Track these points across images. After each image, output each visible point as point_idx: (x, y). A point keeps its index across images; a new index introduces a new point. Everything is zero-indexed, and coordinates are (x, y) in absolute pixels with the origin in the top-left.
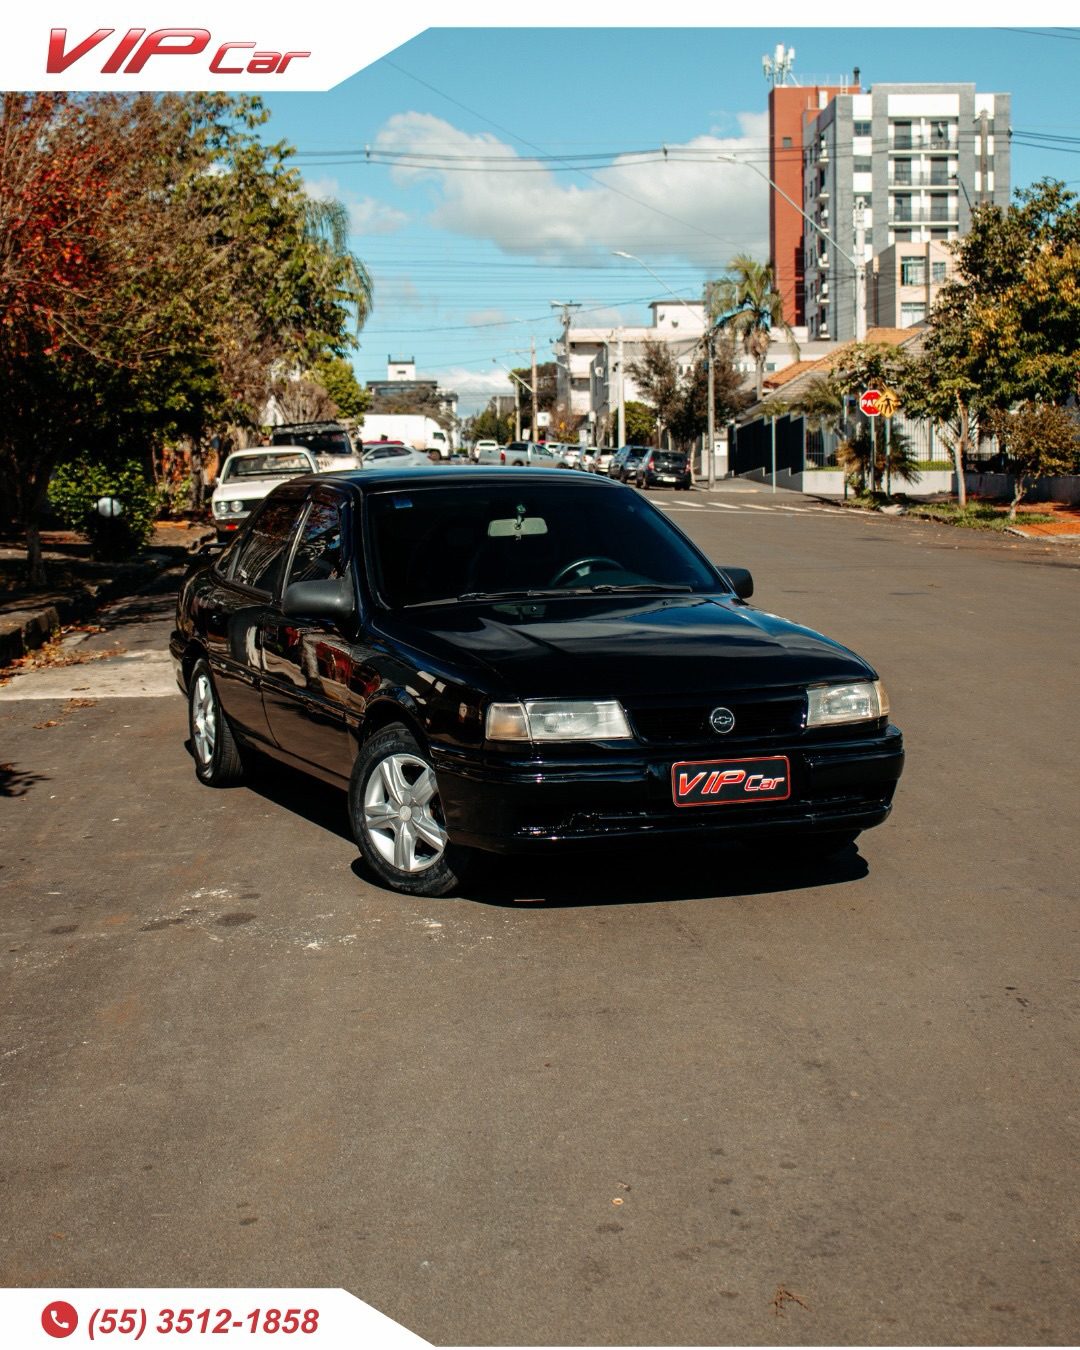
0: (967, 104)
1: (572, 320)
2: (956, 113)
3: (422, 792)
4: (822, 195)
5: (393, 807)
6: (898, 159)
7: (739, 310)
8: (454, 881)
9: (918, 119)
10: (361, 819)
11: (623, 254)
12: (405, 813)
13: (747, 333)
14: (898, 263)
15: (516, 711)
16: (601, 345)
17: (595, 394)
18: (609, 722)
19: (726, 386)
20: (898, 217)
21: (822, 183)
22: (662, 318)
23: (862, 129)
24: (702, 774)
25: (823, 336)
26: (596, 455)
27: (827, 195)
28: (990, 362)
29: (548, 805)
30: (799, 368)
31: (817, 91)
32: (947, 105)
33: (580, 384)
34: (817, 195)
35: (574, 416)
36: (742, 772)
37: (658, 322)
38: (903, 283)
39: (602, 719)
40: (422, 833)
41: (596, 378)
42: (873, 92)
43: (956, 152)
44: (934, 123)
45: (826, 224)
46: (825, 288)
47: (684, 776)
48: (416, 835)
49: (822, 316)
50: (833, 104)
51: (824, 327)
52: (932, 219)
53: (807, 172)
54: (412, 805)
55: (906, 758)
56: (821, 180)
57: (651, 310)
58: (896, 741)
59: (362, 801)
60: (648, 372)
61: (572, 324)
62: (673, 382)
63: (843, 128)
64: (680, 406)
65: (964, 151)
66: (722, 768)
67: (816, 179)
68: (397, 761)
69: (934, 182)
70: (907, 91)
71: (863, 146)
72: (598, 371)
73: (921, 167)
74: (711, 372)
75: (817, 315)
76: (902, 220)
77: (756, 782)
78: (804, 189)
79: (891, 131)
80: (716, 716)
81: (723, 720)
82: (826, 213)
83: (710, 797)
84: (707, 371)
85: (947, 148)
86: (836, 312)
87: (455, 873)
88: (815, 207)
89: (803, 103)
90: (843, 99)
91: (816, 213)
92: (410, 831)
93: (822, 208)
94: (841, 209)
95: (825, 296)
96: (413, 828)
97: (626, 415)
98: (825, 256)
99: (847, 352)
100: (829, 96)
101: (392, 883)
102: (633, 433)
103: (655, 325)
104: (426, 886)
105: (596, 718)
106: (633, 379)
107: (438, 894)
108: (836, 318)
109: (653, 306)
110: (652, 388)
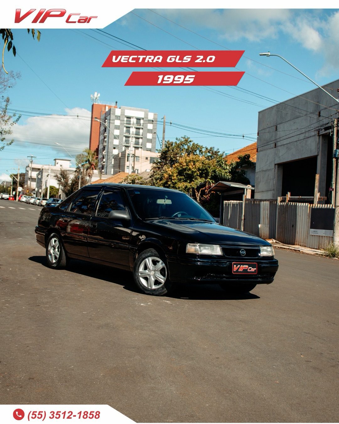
0: (146, 115)
1: (33, 161)
2: (143, 117)
3: (159, 267)
4: (105, 134)
5: (148, 271)
6: (127, 127)
7: (85, 163)
8: (166, 292)
9: (133, 117)
10: (137, 274)
11: (57, 143)
12: (152, 273)
13: (87, 170)
14: (127, 155)
15: (195, 246)
16: (39, 169)
17: (38, 183)
18: (217, 250)
19: (83, 183)
20: (126, 143)
21: (105, 131)
22: (57, 163)
23: (118, 118)
24: (239, 266)
25: (103, 173)
26: (40, 200)
27: (106, 135)
28: (169, 183)
29: (201, 271)
30: (100, 181)
31: (105, 106)
32: (141, 115)
33: (33, 180)
34: (103, 134)
35: (31, 189)
36: (247, 266)
37: (56, 164)
38: (127, 161)
39: (215, 250)
40: (158, 279)
41: (38, 178)
42: (121, 108)
43: (142, 127)
44: (137, 119)
45: (106, 142)
46: (104, 160)
47: (235, 266)
48: (155, 279)
49: (103, 168)
50: (110, 110)
51: (103, 171)
52: (135, 145)
53: (101, 128)
54: (155, 271)
55: (279, 267)
56: (105, 130)
57: (54, 161)
58: (276, 262)
59: (138, 269)
60: (61, 177)
61: (33, 163)
62: (68, 181)
63: (112, 117)
64: (69, 188)
65: (144, 127)
66: (243, 265)
67: (104, 130)
68: (150, 259)
69: (136, 134)
70: (130, 109)
71: (117, 123)
72: (39, 177)
73: (133, 130)
74: (80, 179)
75: (101, 167)
76: (127, 144)
77: (250, 269)
78: (100, 132)
79: (125, 119)
80: (241, 251)
81: (243, 252)
82: (106, 139)
83: (240, 272)
84: (79, 179)
85: (140, 126)
86: (107, 167)
87: (167, 289)
88: (103, 138)
89: (101, 109)
90: (113, 109)
91: (103, 139)
92: (154, 278)
93: (105, 138)
94: (111, 139)
95: (104, 162)
96: (155, 277)
97: (50, 190)
98: (105, 151)
99: (126, 177)
100: (109, 108)
101: (146, 292)
102: (52, 195)
103: (55, 165)
104: (157, 293)
105: (213, 249)
106: (56, 179)
107: (160, 295)
108: (107, 169)
109: (55, 160)
110: (62, 182)
